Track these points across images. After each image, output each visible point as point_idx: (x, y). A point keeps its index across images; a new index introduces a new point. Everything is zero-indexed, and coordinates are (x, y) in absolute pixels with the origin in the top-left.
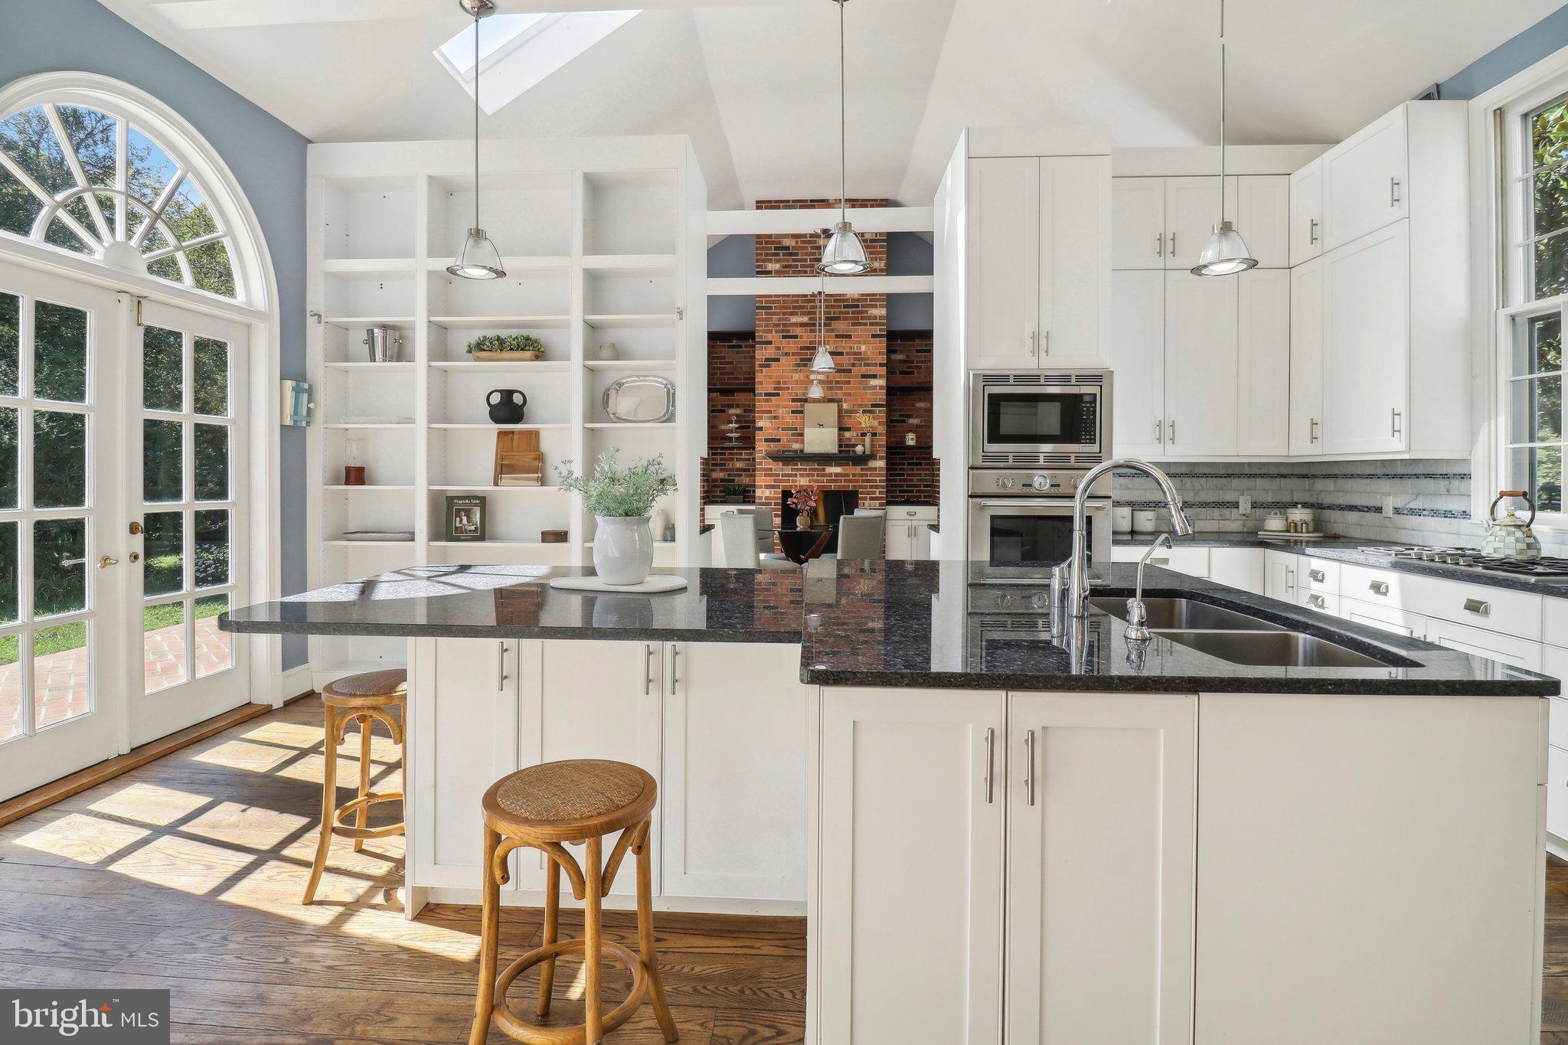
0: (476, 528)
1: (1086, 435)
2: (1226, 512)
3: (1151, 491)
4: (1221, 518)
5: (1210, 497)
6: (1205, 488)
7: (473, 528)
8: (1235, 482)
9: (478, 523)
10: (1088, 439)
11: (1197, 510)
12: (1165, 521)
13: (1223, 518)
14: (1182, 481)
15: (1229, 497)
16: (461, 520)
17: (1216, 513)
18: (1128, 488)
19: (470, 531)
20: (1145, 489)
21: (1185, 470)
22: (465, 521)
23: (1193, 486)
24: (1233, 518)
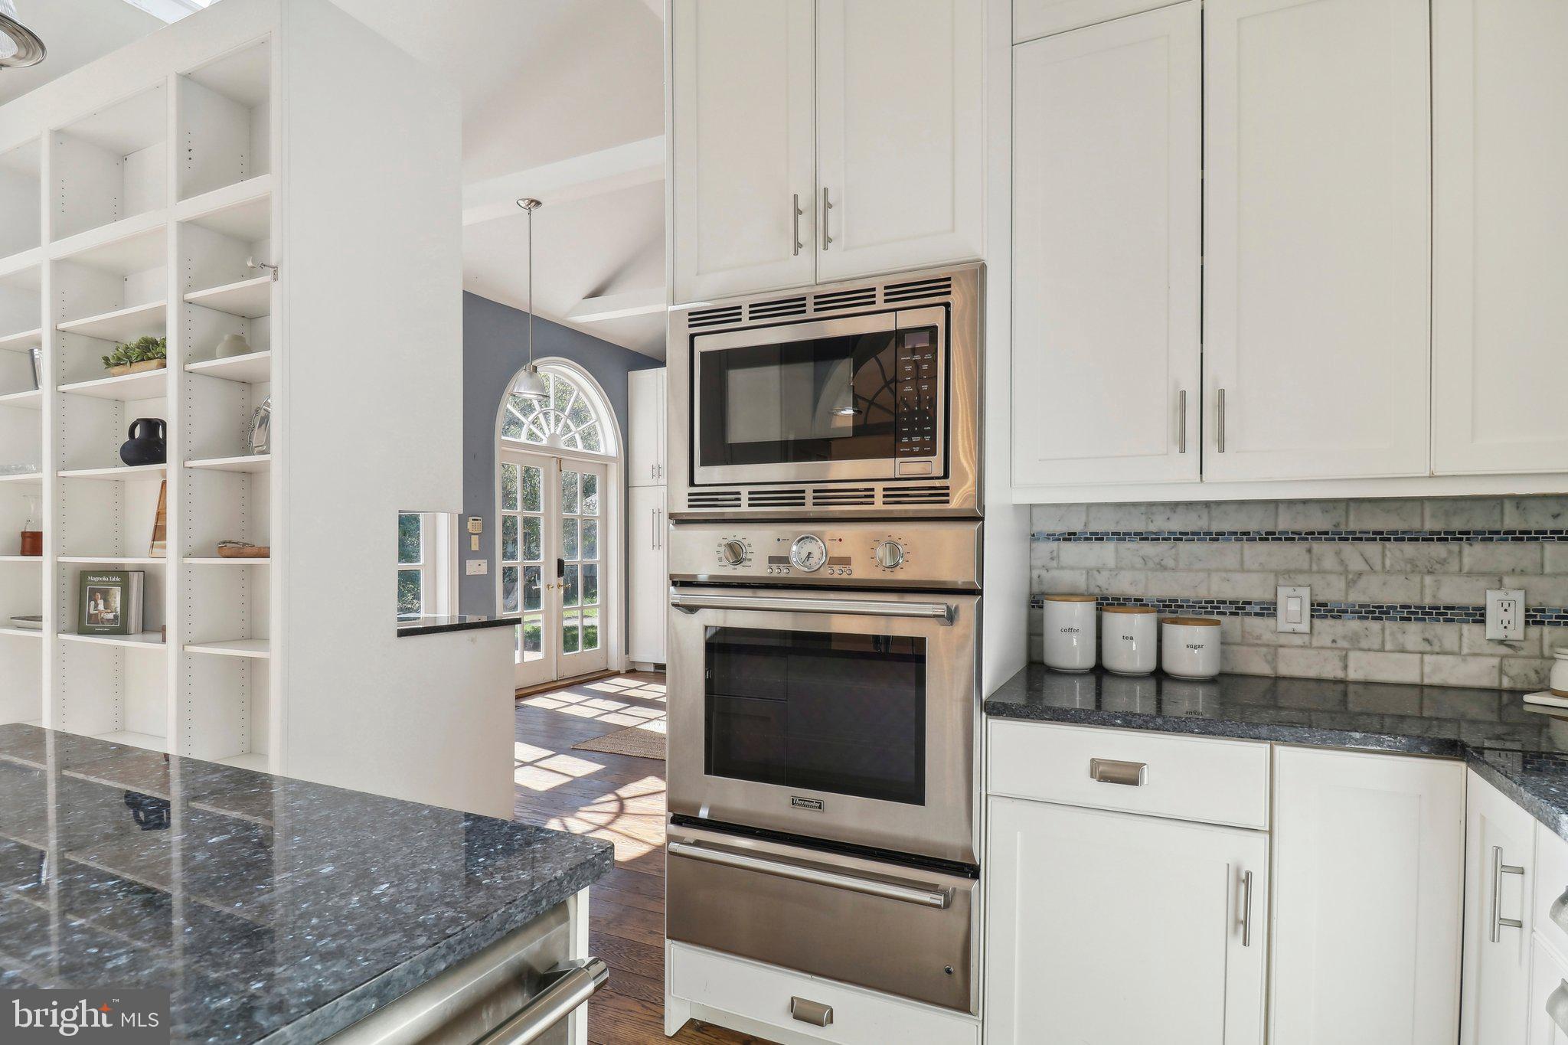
0: (116, 617)
1: (909, 435)
2: (1446, 633)
3: (1224, 575)
4: (1428, 648)
5: (1396, 593)
6: (1378, 567)
7: (111, 616)
8: (1473, 554)
9: (119, 610)
10: (916, 444)
11: (1354, 625)
12: (1264, 650)
13: (1431, 647)
14: (1309, 551)
15: (1452, 592)
16: (96, 606)
17: (1413, 633)
18: (1164, 568)
19: (108, 620)
20: (1209, 572)
21: (1319, 522)
22: (101, 607)
23: (1342, 562)
24: (1465, 651)
